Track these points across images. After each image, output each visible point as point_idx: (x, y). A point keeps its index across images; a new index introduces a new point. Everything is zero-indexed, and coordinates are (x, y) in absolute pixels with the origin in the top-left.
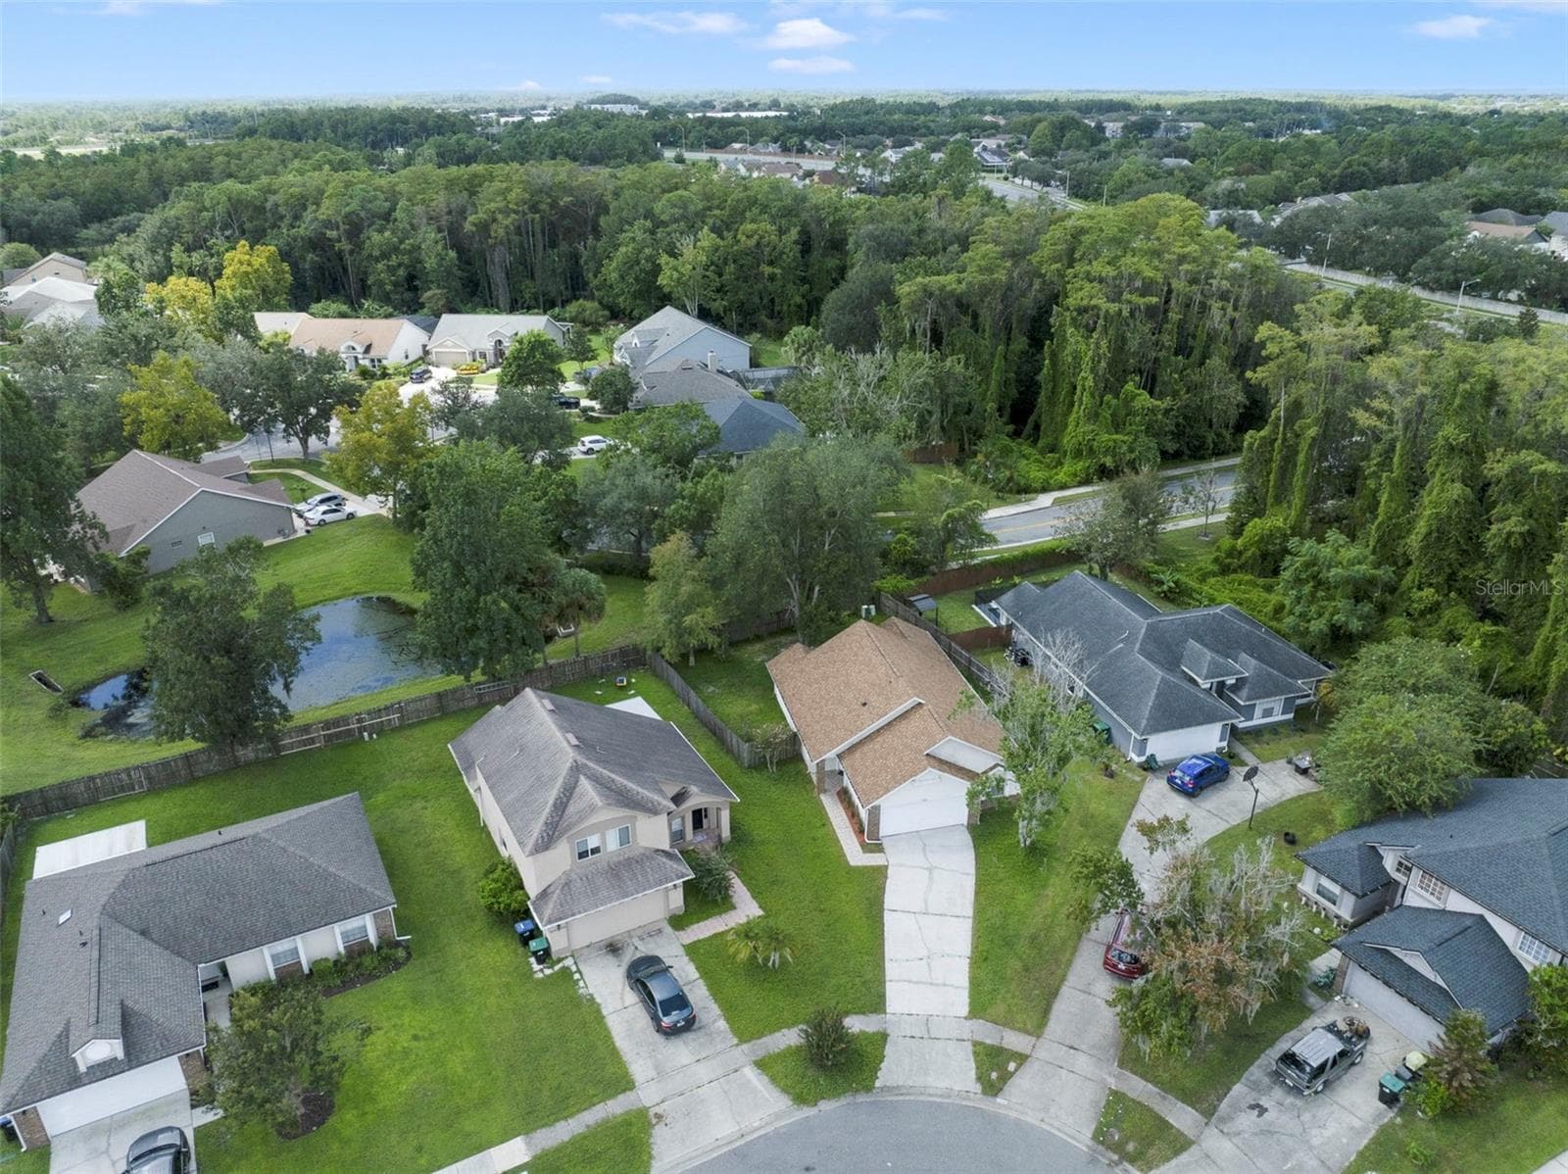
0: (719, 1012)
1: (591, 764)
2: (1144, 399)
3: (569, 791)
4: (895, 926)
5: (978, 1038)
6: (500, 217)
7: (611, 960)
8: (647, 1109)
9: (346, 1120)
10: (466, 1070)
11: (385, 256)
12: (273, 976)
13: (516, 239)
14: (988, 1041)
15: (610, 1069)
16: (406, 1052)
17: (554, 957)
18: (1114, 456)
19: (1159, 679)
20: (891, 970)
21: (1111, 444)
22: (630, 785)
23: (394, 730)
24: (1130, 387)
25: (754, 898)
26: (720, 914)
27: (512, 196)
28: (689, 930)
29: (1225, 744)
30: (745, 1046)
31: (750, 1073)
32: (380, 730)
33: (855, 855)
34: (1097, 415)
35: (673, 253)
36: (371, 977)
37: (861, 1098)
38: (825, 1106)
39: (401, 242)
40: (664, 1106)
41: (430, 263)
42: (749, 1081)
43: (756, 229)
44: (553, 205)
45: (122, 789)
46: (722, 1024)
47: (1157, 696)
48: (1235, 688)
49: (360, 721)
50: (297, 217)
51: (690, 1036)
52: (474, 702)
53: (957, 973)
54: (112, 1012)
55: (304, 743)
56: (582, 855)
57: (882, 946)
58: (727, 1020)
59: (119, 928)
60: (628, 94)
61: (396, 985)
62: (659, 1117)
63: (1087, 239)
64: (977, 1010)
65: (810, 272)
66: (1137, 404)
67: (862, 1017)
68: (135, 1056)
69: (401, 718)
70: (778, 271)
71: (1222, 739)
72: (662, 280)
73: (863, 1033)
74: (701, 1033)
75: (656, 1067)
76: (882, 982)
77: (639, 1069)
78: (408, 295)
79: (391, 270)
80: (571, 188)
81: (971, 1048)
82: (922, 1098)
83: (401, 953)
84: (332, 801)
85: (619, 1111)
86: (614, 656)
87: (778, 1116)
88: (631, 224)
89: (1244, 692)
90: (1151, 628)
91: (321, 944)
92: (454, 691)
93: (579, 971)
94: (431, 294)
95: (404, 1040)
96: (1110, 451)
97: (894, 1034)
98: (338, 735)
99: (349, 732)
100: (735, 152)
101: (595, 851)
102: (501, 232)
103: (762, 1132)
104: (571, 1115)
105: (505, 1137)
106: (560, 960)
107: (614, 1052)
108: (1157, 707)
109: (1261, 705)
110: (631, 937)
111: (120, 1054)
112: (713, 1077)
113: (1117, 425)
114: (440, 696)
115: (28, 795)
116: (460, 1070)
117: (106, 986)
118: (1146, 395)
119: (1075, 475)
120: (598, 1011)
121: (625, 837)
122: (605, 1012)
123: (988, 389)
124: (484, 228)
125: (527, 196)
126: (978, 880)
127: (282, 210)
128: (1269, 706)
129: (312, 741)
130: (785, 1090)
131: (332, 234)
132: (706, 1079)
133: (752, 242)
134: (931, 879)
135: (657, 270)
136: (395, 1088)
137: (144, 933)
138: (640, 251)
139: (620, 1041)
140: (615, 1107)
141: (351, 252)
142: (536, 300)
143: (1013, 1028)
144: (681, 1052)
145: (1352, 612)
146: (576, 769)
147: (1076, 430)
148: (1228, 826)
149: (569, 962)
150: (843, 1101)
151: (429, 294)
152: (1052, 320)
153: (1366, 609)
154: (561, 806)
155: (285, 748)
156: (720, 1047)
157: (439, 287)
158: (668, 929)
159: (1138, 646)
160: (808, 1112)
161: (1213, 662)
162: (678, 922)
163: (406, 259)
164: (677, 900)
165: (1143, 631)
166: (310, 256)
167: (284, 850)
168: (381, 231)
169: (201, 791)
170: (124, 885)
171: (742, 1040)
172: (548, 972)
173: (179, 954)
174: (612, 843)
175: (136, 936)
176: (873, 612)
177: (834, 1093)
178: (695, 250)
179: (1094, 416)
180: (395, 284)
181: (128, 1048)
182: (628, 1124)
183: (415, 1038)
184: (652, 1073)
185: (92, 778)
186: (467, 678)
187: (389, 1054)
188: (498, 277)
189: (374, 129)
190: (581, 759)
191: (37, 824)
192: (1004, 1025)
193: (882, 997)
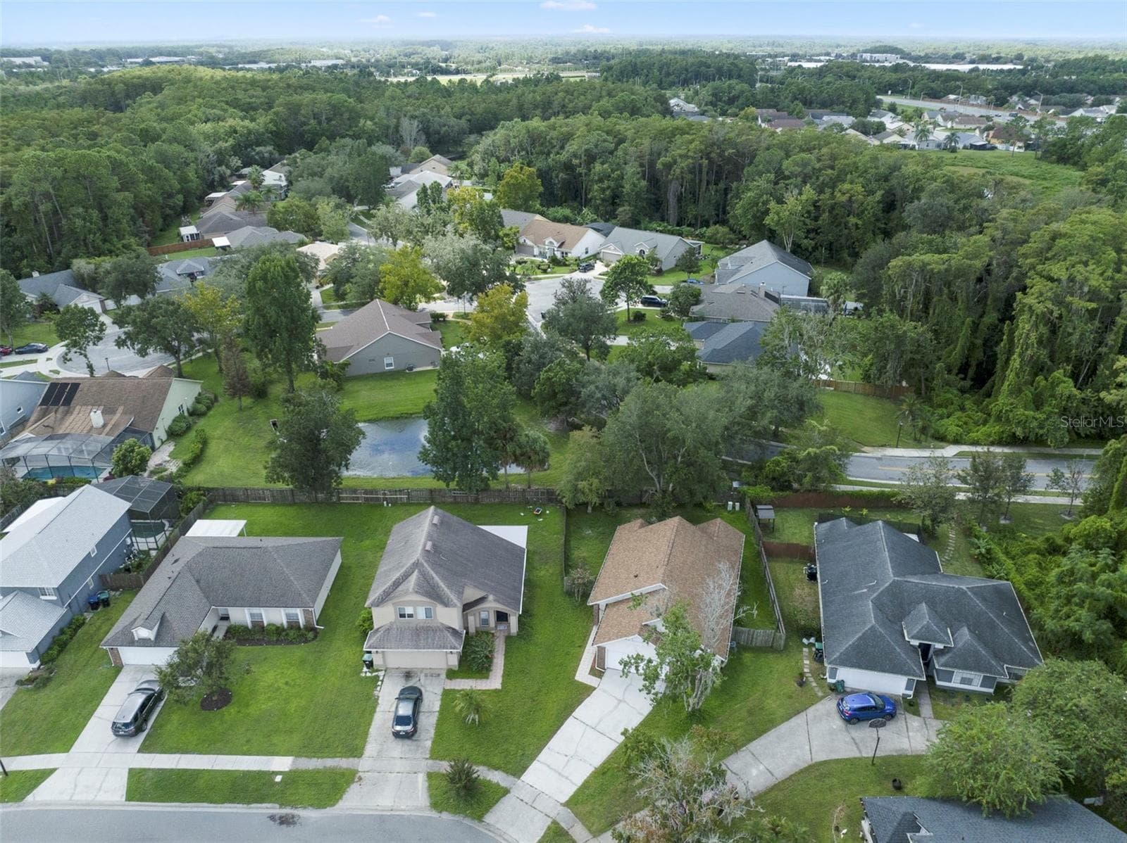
0: (432, 735)
1: (425, 564)
2: (1068, 387)
3: (406, 576)
4: (570, 727)
5: (558, 820)
6: (679, 160)
7: (403, 680)
8: (357, 771)
9: (230, 711)
10: (295, 711)
11: (601, 180)
12: (250, 625)
13: (690, 176)
14: (563, 825)
15: (357, 742)
16: (278, 689)
17: (375, 667)
18: (1024, 428)
19: (869, 626)
20: (543, 756)
21: (1023, 418)
22: (441, 584)
23: (403, 504)
24: (1058, 374)
25: (503, 676)
26: (477, 678)
27: (692, 146)
28: (454, 681)
29: (911, 693)
30: (430, 762)
31: (421, 779)
32: (395, 503)
33: (583, 674)
34: (1020, 391)
35: (780, 201)
36: (291, 643)
37: (468, 822)
38: (446, 816)
39: (613, 171)
40: (366, 774)
41: (627, 188)
42: (417, 782)
43: (851, 188)
44: (721, 155)
45: (260, 498)
46: (429, 744)
47: (860, 638)
48: (940, 653)
49: (385, 494)
50: (562, 148)
51: (408, 742)
52: (451, 500)
53: (580, 774)
54: (158, 615)
55: (353, 499)
56: (402, 616)
57: (550, 738)
58: (433, 742)
59: (188, 575)
60: (894, 45)
61: (299, 651)
62: (360, 779)
63: (1061, 242)
64: (572, 803)
65: (891, 224)
66: (1059, 390)
67: (505, 775)
68: (158, 642)
69: (408, 498)
70: (860, 222)
71: (907, 688)
72: (767, 221)
73: (498, 784)
74: (415, 743)
75: (380, 751)
76: (533, 757)
77: (371, 748)
78: (609, 208)
79: (603, 190)
80: (736, 144)
81: (549, 823)
82: (498, 838)
83: (311, 635)
84: (324, 539)
85: (345, 766)
86: (543, 493)
87: (417, 809)
88: (760, 176)
89: (943, 659)
90: (894, 584)
91: (276, 616)
92: (440, 490)
93: (382, 681)
94: (624, 210)
95: (281, 683)
96: (1022, 423)
97: (514, 793)
98: (372, 499)
99: (378, 499)
100: (949, 102)
101: (410, 616)
102: (678, 171)
103: (402, 813)
104: (322, 757)
105: (286, 753)
106: (378, 671)
107: (366, 733)
108: (855, 647)
109: (958, 675)
110: (422, 672)
111: (153, 639)
112: (402, 770)
113: (1038, 403)
114: (431, 491)
115: (217, 489)
116: (292, 711)
117: (163, 602)
118: (1070, 382)
119: (989, 436)
120: (375, 708)
121: (429, 613)
122: (378, 709)
123: (954, 349)
124: (669, 167)
125: (703, 147)
126: (644, 721)
127: (554, 142)
128: (968, 676)
129: (358, 498)
130: (431, 796)
131: (575, 162)
132: (397, 770)
133: (844, 198)
134: (616, 707)
135: (767, 212)
136: (262, 705)
137: (198, 581)
138: (761, 196)
139: (373, 730)
140: (344, 763)
141: (586, 174)
142: (696, 219)
143: (583, 824)
144: (398, 749)
145: (1091, 625)
146: (416, 565)
147: (1002, 400)
148: (858, 755)
149: (381, 674)
150: (456, 818)
151: (621, 209)
152: (1015, 305)
153: (1105, 627)
154: (397, 584)
155: (343, 498)
156: (418, 755)
157: (629, 205)
158: (443, 676)
159: (875, 595)
160: (434, 814)
161: (927, 627)
162: (451, 674)
163: (612, 184)
164: (454, 661)
165: (887, 585)
166: (561, 175)
167: (275, 560)
168: (603, 163)
169: (291, 511)
170: (200, 554)
171: (431, 758)
172: (369, 674)
173: (207, 598)
174: (421, 614)
175: (194, 582)
176: (737, 508)
177: (456, 810)
178: (795, 201)
179: (1017, 391)
180: (603, 200)
181: (158, 635)
182: (343, 775)
183: (287, 683)
184: (375, 754)
185: (246, 489)
186: (448, 485)
187: (271, 686)
188: (672, 200)
189: (687, 70)
190: (422, 561)
191: (218, 505)
192: (581, 820)
193: (524, 769)
